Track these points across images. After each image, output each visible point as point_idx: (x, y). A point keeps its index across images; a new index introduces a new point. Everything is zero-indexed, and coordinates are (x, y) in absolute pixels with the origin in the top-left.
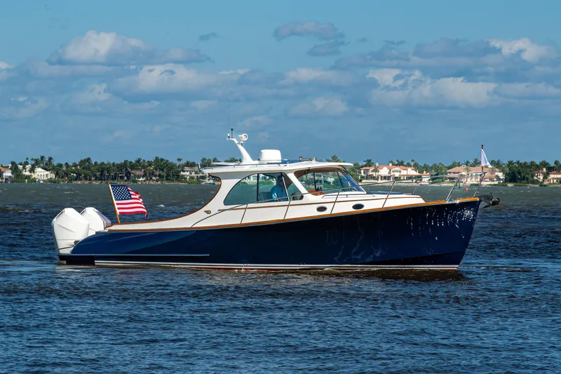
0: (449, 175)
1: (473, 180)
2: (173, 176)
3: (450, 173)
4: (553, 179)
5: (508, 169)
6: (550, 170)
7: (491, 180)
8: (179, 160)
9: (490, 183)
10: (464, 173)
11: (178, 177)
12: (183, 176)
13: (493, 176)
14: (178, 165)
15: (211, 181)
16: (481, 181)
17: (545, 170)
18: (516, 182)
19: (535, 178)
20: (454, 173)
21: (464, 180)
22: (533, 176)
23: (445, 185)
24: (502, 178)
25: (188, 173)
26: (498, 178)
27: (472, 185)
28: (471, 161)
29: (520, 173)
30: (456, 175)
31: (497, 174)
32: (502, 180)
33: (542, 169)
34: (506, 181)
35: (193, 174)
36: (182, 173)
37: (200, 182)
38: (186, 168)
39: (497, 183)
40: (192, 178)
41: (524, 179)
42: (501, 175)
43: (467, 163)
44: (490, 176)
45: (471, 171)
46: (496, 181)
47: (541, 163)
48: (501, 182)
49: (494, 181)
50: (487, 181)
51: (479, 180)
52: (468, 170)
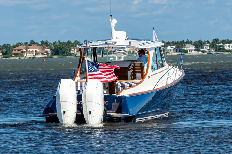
0: (14, 52)
1: (31, 54)
3: (15, 50)
5: (53, 47)
7: (43, 54)
9: (42, 56)
10: (24, 50)
13: (44, 51)
16: (36, 55)
18: (59, 55)
19: (72, 52)
20: (18, 50)
21: (24, 55)
22: (70, 50)
23: (12, 58)
24: (49, 52)
26: (47, 53)
27: (30, 58)
28: (29, 42)
29: (61, 49)
30: (19, 52)
31: (46, 50)
33: (76, 46)
34: (52, 54)
39: (46, 56)
41: (64, 53)
42: (49, 51)
43: (26, 43)
44: (42, 51)
45: (29, 49)
46: (46, 54)
47: (75, 42)
48: (49, 55)
49: (44, 55)
50: (40, 55)
51: (34, 54)
52: (27, 48)
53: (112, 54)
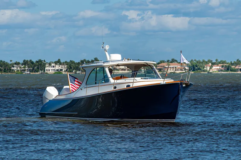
1: (172, 70)
2: (8, 70)
3: (159, 66)
4: (215, 69)
6: (213, 64)
7: (181, 70)
8: (11, 61)
9: (181, 72)
10: (166, 66)
11: (10, 70)
12: (13, 70)
13: (182, 68)
14: (10, 63)
15: (29, 72)
16: (176, 70)
17: (210, 64)
18: (195, 71)
19: (205, 69)
20: (161, 66)
22: (204, 68)
24: (187, 69)
25: (16, 68)
27: (171, 73)
28: (170, 60)
29: (197, 66)
32: (187, 70)
33: (209, 64)
34: (189, 70)
35: (19, 68)
36: (12, 68)
37: (22, 73)
38: (15, 65)
39: (184, 71)
40: (18, 71)
41: (199, 69)
43: (168, 61)
44: (181, 68)
45: (170, 65)
46: (184, 70)
47: (208, 61)
48: (187, 71)
49: (183, 70)
50: (179, 71)
51: (174, 70)
52: (169, 65)
53: (238, 71)
